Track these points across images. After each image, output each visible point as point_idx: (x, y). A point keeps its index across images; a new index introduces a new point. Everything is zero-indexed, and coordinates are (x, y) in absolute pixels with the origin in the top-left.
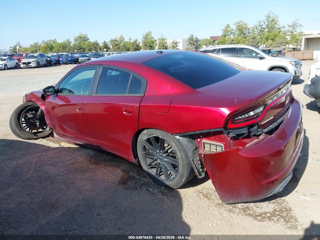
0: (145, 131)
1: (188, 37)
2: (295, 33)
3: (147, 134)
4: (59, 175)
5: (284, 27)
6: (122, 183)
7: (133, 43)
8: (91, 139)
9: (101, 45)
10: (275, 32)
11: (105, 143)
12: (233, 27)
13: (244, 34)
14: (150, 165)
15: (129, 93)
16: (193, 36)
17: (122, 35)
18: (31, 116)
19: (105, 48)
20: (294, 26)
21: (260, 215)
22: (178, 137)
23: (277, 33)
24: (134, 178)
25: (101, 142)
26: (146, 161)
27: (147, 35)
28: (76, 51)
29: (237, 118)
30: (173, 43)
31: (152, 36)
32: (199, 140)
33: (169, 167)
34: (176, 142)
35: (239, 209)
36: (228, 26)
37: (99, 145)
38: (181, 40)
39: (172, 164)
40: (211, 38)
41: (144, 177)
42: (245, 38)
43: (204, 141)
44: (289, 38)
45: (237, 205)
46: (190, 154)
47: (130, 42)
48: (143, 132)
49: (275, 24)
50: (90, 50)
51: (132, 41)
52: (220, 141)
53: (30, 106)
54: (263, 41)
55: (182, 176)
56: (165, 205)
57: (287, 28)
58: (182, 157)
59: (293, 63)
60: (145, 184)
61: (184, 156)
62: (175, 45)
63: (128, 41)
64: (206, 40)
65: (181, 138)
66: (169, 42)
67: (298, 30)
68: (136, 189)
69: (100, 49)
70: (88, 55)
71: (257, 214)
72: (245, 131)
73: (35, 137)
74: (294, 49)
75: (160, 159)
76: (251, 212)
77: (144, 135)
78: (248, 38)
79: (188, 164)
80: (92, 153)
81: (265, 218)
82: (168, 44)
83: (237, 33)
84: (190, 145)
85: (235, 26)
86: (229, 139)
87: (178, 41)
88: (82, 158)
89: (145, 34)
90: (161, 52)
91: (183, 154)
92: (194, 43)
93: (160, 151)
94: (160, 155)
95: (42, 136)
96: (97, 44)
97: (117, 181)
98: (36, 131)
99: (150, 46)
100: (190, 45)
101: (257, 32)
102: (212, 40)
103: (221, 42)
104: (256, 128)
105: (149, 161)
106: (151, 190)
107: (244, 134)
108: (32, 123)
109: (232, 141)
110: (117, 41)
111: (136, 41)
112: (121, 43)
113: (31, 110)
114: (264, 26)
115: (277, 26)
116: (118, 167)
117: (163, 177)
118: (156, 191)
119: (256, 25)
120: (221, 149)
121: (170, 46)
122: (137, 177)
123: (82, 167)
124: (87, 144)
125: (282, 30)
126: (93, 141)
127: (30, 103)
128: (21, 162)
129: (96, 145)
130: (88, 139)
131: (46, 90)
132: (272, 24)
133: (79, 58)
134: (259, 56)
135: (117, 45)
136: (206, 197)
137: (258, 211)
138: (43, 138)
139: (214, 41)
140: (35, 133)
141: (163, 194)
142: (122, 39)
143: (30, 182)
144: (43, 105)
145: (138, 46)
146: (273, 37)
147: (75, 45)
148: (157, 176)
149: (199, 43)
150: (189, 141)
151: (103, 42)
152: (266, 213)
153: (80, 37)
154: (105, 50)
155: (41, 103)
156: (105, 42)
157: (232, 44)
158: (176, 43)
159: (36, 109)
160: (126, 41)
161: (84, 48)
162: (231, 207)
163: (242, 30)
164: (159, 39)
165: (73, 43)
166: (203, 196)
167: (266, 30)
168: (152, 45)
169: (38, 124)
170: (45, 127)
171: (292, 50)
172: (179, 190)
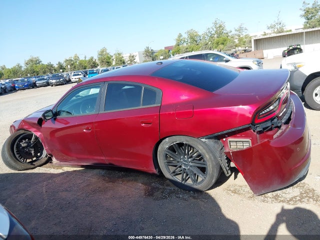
0: (167, 139)
1: (144, 50)
2: (241, 36)
3: (169, 142)
4: (79, 199)
5: (231, 32)
6: (149, 195)
7: (89, 61)
8: (102, 158)
9: (56, 66)
10: (224, 36)
11: (120, 159)
12: (185, 36)
13: (196, 41)
14: (174, 172)
15: (143, 105)
16: (148, 48)
17: (76, 55)
18: (25, 145)
19: (61, 69)
20: (240, 29)
21: (291, 200)
22: (203, 140)
23: (226, 37)
24: (158, 189)
25: (115, 158)
26: (169, 169)
27: (103, 52)
28: (29, 75)
29: (261, 114)
30: (130, 56)
31: (108, 52)
32: (224, 139)
33: (196, 171)
34: (203, 145)
35: (270, 198)
36: (180, 36)
37: (111, 162)
38: (137, 53)
39: (198, 167)
40: (166, 48)
41: (168, 185)
42: (198, 45)
43: (230, 139)
44: (237, 41)
45: (266, 195)
46: (218, 155)
47: (86, 60)
48: (164, 141)
49: (223, 29)
50: (44, 73)
51: (87, 59)
52: (246, 137)
53: (23, 134)
54: (214, 47)
55: (212, 178)
56: (202, 207)
57: (234, 32)
58: (210, 158)
59: (256, 62)
60: (173, 192)
61: (212, 158)
62: (132, 58)
63: (84, 59)
64: (161, 51)
65: (207, 140)
66: (126, 57)
67: (244, 34)
68: (166, 198)
69: (55, 70)
70: (45, 78)
71: (289, 199)
72: (269, 124)
73: (33, 166)
74: (245, 51)
75: (185, 164)
76: (282, 199)
77: (166, 144)
78: (200, 45)
79: (217, 164)
80: (102, 172)
81: (296, 201)
82: (124, 58)
83: (189, 41)
84: (216, 146)
85: (187, 34)
86: (255, 133)
87: (135, 54)
88: (94, 178)
89: (100, 50)
90: (161, 63)
91: (211, 155)
92: (150, 54)
93: (184, 157)
94: (184, 161)
95: (39, 164)
96: (52, 66)
97: (143, 194)
98: (31, 160)
99: (107, 62)
100: (147, 58)
101: (207, 38)
102: (167, 51)
103: (176, 52)
104: (276, 120)
105: (172, 169)
106: (181, 196)
107: (268, 127)
108: (27, 152)
109: (258, 135)
110: (72, 60)
111: (92, 59)
112: (76, 62)
113: (24, 138)
114: (213, 32)
115: (224, 31)
116: (136, 180)
117: (190, 182)
118: (186, 197)
119: (205, 31)
120: (248, 145)
121: (127, 60)
122: (161, 187)
123: (99, 188)
124: (96, 164)
125: (229, 34)
126: (105, 159)
127: (22, 132)
128: (29, 193)
129: (107, 163)
130: (99, 158)
131: (45, 115)
132: (220, 29)
133: (36, 81)
134: (224, 59)
135: (72, 64)
136: (235, 193)
137: (288, 197)
138: (40, 166)
139: (169, 51)
140: (31, 163)
141: (194, 198)
142: (77, 58)
143: (51, 212)
144: (39, 130)
145: (94, 63)
146: (222, 42)
147: (27, 69)
148: (183, 182)
149: (155, 54)
150: (215, 142)
151: (57, 63)
152: (295, 197)
153: (32, 61)
154: (61, 71)
155: (35, 129)
156: (59, 63)
157: (186, 52)
158: (133, 57)
159: (29, 137)
160: (81, 59)
161: (37, 72)
162: (261, 198)
163: (194, 38)
164: (115, 55)
165: (24, 68)
166: (232, 192)
167: (216, 36)
168: (108, 61)
169: (33, 152)
170: (39, 154)
171: (243, 51)
172: (207, 192)
